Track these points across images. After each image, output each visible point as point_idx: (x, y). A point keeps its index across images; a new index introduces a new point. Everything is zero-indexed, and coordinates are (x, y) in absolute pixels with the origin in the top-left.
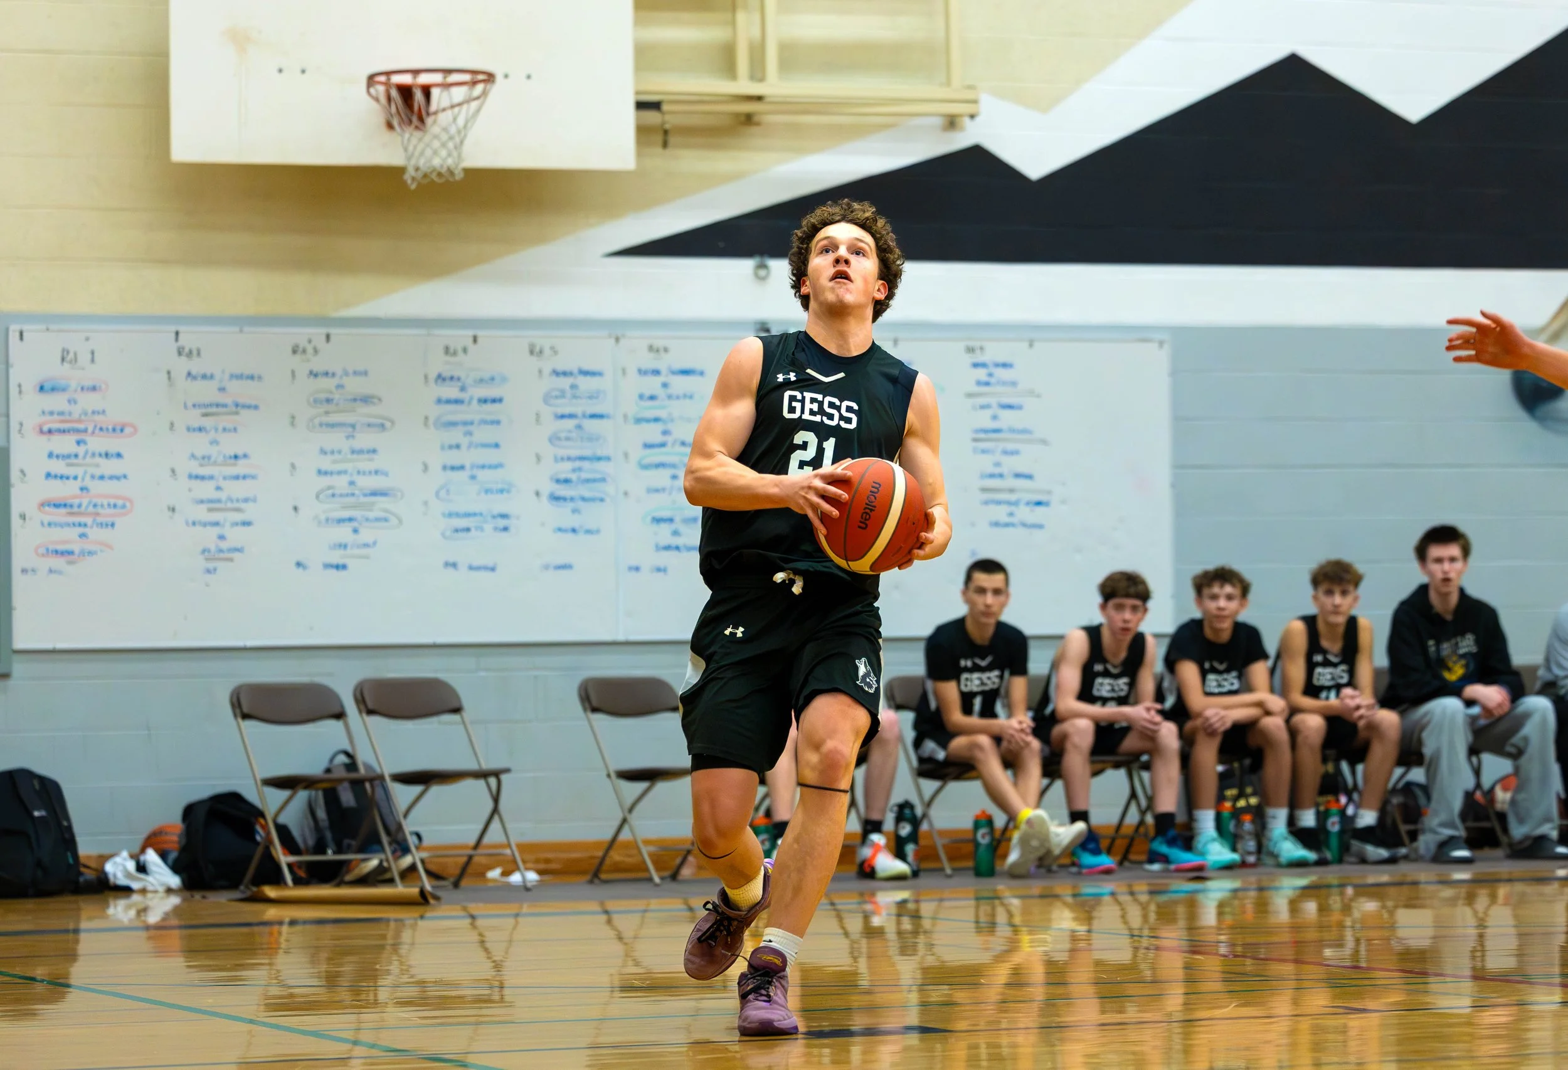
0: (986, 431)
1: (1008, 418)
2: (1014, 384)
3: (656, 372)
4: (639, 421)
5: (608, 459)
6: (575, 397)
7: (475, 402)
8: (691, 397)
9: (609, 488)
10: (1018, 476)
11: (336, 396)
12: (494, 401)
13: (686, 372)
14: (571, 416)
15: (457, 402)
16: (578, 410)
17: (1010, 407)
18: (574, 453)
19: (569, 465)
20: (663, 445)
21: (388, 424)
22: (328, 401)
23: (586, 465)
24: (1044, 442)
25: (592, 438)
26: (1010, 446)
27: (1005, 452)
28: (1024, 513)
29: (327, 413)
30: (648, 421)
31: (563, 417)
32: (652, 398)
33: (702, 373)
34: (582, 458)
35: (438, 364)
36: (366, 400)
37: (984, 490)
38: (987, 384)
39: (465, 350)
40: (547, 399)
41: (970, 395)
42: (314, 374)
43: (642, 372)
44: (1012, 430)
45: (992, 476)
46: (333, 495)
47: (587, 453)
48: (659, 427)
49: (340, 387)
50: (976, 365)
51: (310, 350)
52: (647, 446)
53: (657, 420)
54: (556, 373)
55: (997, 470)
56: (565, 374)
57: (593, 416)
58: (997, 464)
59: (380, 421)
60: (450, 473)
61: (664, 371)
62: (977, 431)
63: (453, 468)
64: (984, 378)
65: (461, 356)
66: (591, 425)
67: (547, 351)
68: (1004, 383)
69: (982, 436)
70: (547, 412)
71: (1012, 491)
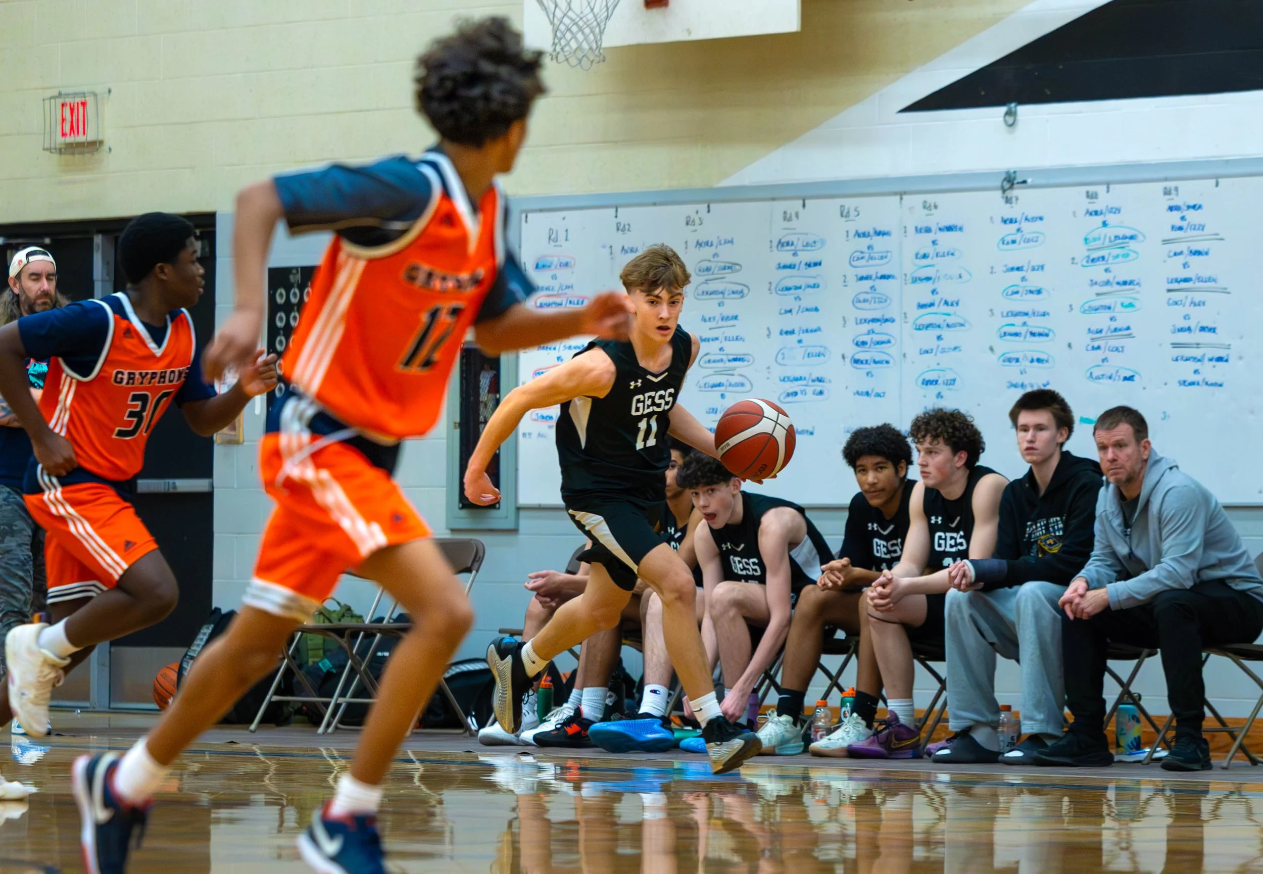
0: (1177, 281)
1: (1198, 266)
2: (1202, 227)
3: (928, 230)
4: (915, 280)
5: (893, 321)
6: (871, 258)
7: (803, 265)
8: (952, 254)
9: (892, 350)
10: (1203, 329)
11: (713, 265)
12: (816, 264)
13: (949, 229)
14: (867, 278)
15: (791, 266)
16: (871, 271)
17: (1198, 253)
18: (870, 315)
19: (866, 327)
20: (932, 305)
21: (745, 290)
22: (708, 269)
23: (875, 326)
24: (1225, 291)
25: (883, 300)
26: (1198, 297)
27: (1194, 304)
28: (1210, 372)
29: (706, 281)
30: (921, 280)
31: (862, 278)
32: (925, 256)
33: (961, 229)
34: (874, 320)
35: (779, 231)
36: (731, 267)
37: (1176, 345)
38: (1180, 228)
39: (797, 215)
40: (852, 259)
41: (1166, 242)
42: (699, 244)
43: (918, 230)
44: (1200, 279)
45: (1181, 330)
46: (709, 361)
47: (877, 315)
48: (929, 286)
49: (715, 255)
50: (1171, 209)
51: (697, 222)
52: (921, 306)
53: (928, 279)
54: (858, 235)
55: (1185, 324)
56: (864, 235)
57: (883, 277)
58: (1186, 317)
59: (739, 288)
60: (785, 336)
61: (934, 228)
62: (1172, 281)
63: (787, 333)
64: (1179, 223)
65: (794, 223)
66: (881, 285)
67: (853, 213)
68: (1194, 228)
69: (1175, 286)
70: (851, 273)
71: (1198, 345)
